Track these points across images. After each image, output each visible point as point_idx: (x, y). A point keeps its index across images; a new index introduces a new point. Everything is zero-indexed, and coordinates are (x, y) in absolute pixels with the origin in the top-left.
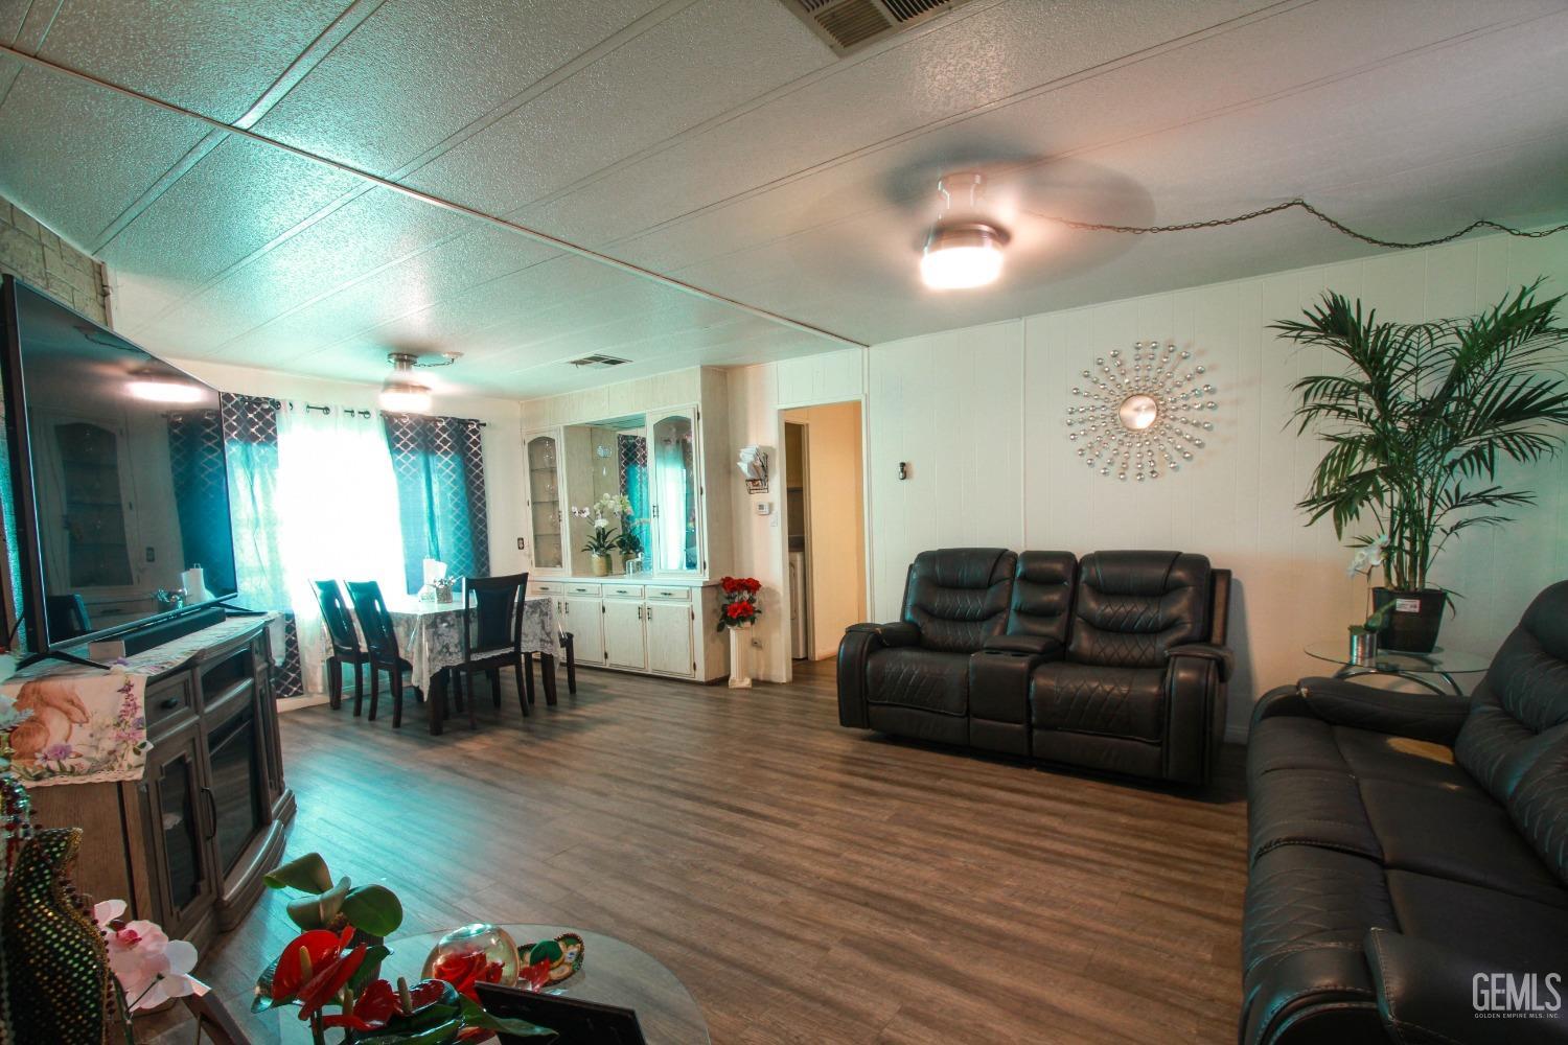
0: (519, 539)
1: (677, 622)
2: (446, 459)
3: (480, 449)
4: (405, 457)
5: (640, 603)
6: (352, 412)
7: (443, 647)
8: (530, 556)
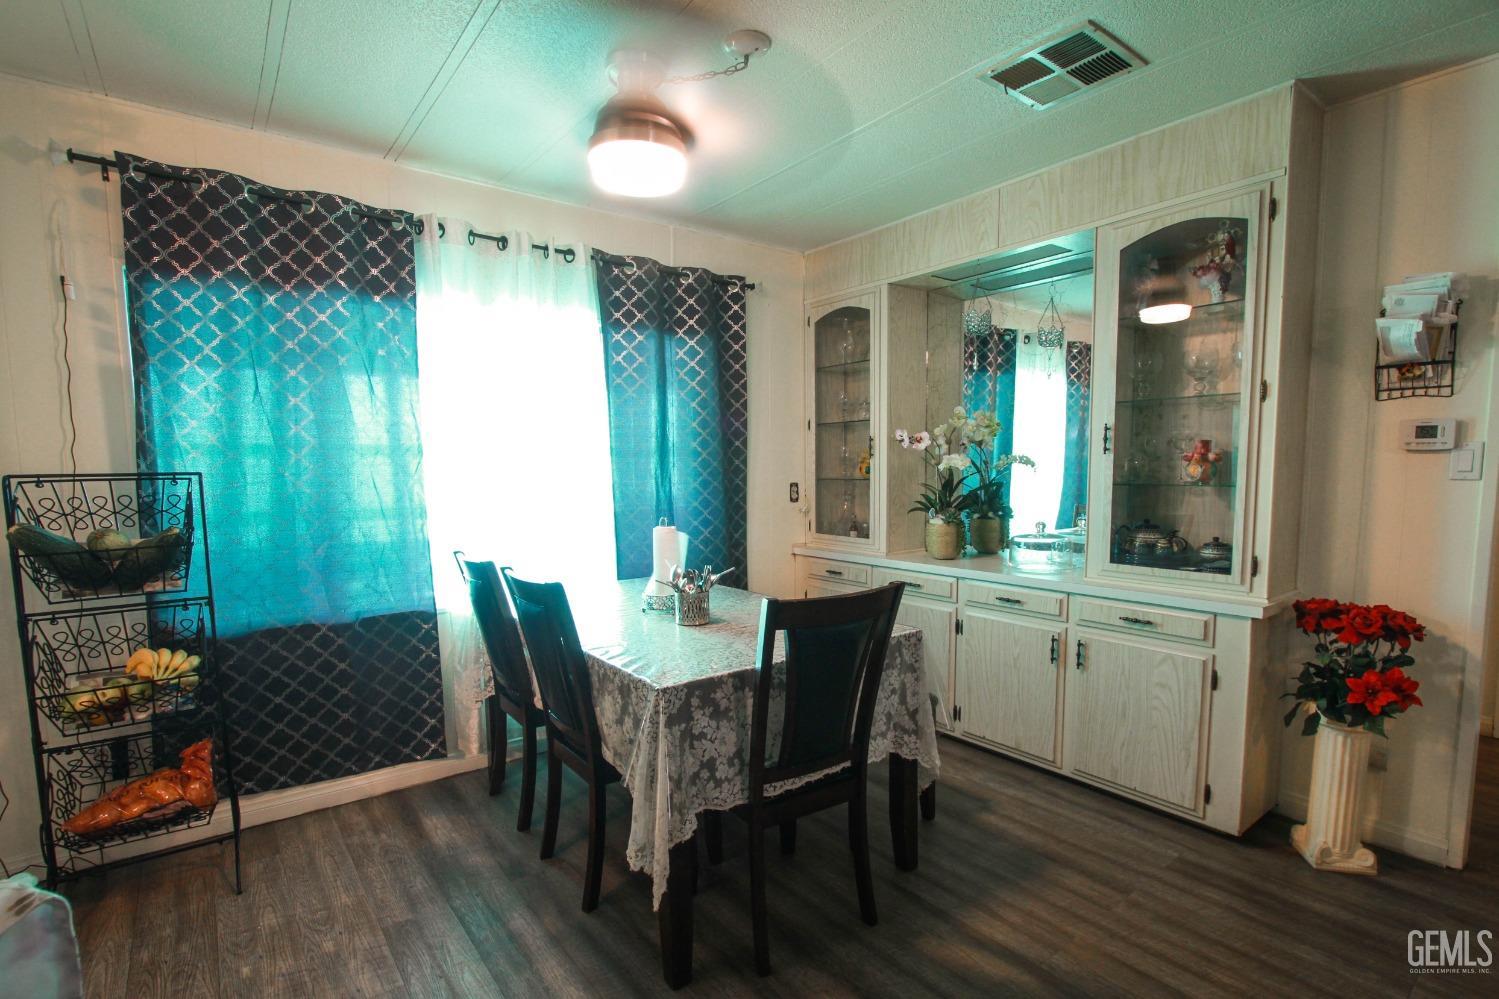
0: (791, 485)
1: (1162, 686)
2: (692, 343)
3: (743, 327)
4: (629, 337)
5: (1056, 628)
6: (546, 248)
7: (703, 766)
8: (807, 513)
